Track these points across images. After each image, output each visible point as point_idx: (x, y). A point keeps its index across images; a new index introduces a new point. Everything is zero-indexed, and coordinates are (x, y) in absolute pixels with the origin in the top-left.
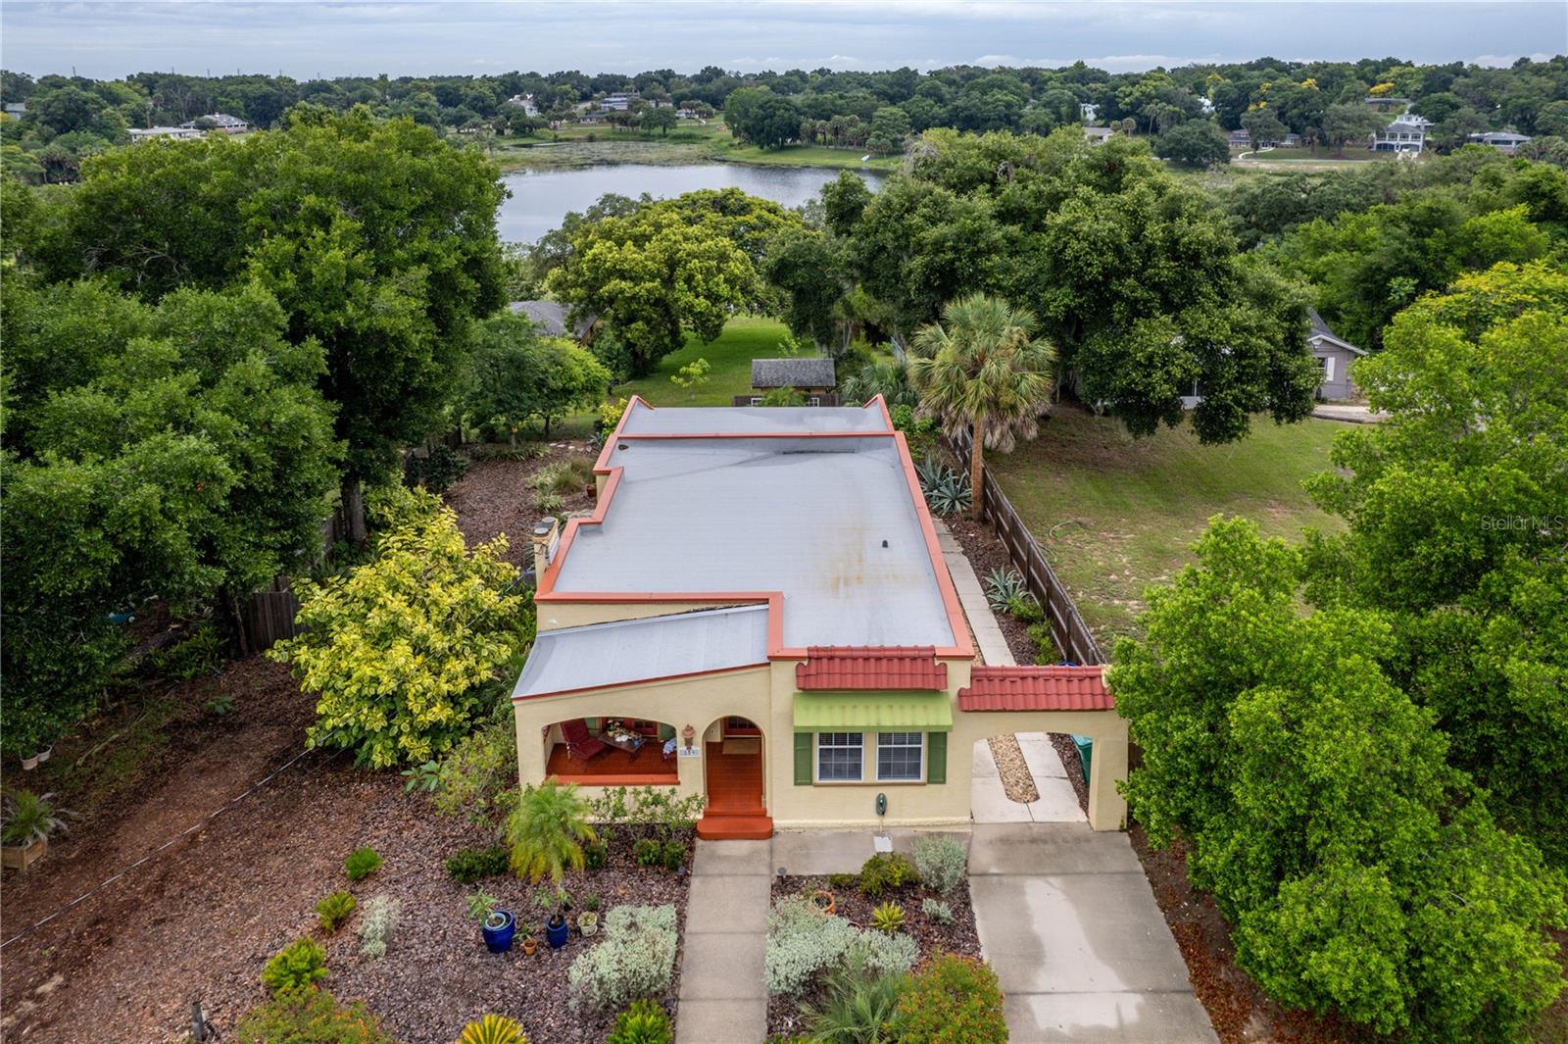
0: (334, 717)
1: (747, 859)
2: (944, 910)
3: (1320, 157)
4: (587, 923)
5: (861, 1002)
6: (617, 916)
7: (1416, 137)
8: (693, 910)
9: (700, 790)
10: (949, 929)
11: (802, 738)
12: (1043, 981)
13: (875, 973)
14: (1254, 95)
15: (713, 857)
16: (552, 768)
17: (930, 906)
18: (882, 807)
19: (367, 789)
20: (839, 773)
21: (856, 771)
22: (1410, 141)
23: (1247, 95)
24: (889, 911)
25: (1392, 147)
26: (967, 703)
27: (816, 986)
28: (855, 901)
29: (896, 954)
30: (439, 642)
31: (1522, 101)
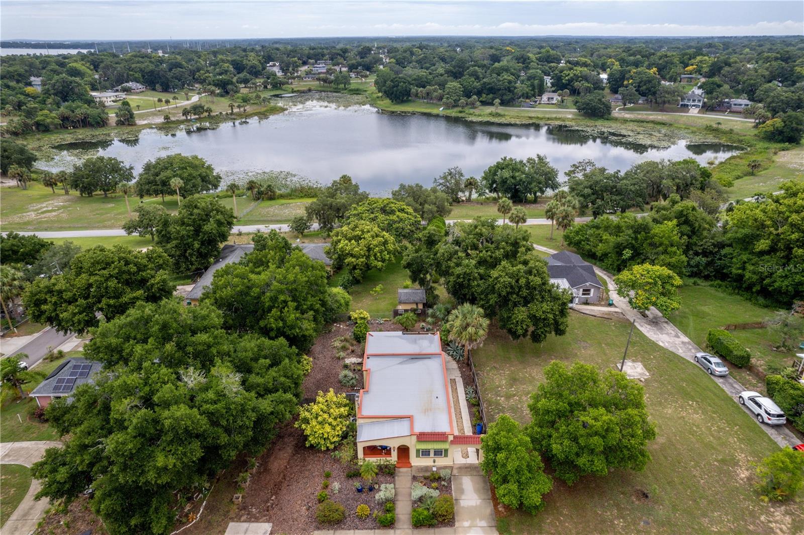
0: (312, 440)
1: (407, 472)
2: (446, 484)
3: (653, 111)
4: (376, 487)
5: (429, 502)
6: (383, 486)
7: (699, 101)
8: (397, 483)
9: (396, 459)
10: (446, 487)
11: (418, 451)
12: (463, 497)
13: (431, 497)
14: (627, 76)
15: (399, 472)
16: (364, 454)
17: (443, 483)
18: (434, 462)
19: (321, 455)
20: (425, 455)
21: (429, 455)
22: (696, 103)
23: (624, 76)
24: (434, 485)
25: (688, 105)
26: (452, 442)
27: (421, 499)
28: (428, 481)
29: (435, 493)
30: (334, 423)
31: (752, 82)
